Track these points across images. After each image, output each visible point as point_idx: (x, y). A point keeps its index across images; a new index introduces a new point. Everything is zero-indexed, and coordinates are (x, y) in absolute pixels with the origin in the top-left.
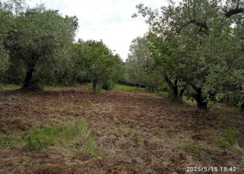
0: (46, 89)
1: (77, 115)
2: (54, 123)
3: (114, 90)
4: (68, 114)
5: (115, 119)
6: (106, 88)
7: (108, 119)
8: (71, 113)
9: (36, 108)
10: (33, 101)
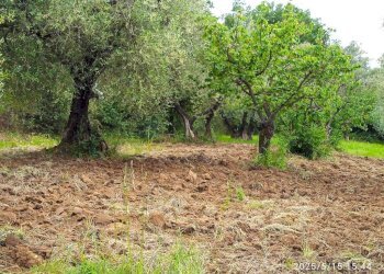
0: (128, 148)
1: (189, 232)
2: (114, 253)
3: (333, 157)
4: (165, 227)
5: (308, 252)
6: (303, 149)
7: (284, 251)
8: (174, 226)
9: (78, 204)
10: (79, 183)
